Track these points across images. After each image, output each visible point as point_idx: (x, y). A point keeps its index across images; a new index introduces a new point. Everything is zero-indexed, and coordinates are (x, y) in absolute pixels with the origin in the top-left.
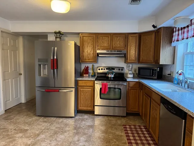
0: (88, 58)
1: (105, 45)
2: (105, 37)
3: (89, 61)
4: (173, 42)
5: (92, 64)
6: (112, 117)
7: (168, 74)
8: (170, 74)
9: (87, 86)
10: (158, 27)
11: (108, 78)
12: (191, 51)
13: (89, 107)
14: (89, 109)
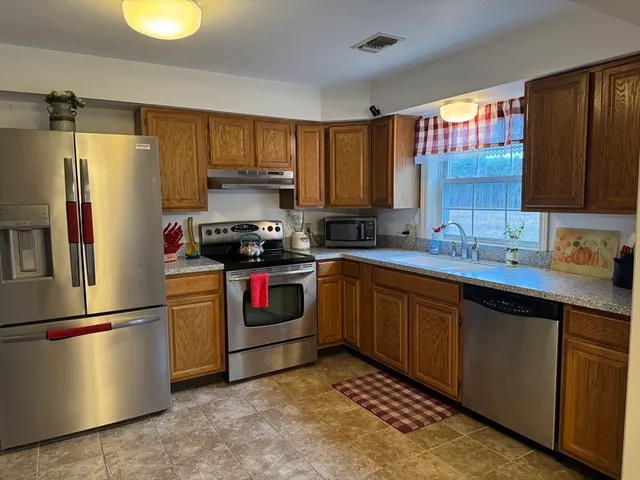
0: (177, 197)
1: (234, 152)
2: (232, 128)
3: (183, 204)
4: (419, 155)
5: (186, 217)
6: (283, 375)
7: (404, 233)
8: (407, 233)
9: (198, 293)
10: (384, 113)
11: (246, 257)
12: (461, 177)
13: (209, 363)
14: (207, 369)
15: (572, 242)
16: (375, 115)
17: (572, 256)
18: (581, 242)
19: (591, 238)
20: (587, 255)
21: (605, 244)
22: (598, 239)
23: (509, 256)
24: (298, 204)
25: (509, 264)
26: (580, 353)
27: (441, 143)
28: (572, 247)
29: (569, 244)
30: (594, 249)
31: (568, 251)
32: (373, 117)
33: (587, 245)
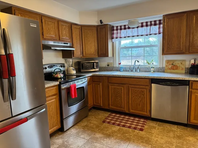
7: (107, 65)
14: (55, 128)
15: (171, 64)
16: (101, 23)
17: (171, 68)
18: (174, 64)
19: (177, 62)
20: (176, 67)
21: (182, 63)
22: (179, 62)
23: (152, 69)
24: (73, 56)
25: (153, 72)
26: (196, 94)
27: (119, 35)
28: (171, 65)
29: (170, 64)
30: (178, 65)
31: (170, 66)
32: (101, 24)
33: (176, 64)
